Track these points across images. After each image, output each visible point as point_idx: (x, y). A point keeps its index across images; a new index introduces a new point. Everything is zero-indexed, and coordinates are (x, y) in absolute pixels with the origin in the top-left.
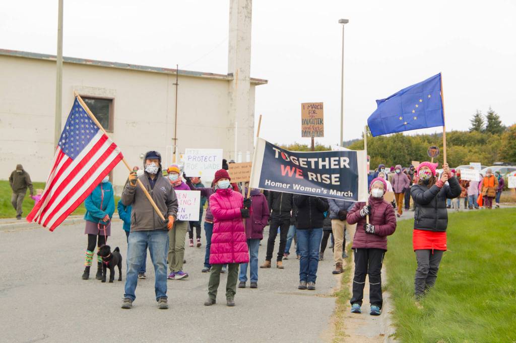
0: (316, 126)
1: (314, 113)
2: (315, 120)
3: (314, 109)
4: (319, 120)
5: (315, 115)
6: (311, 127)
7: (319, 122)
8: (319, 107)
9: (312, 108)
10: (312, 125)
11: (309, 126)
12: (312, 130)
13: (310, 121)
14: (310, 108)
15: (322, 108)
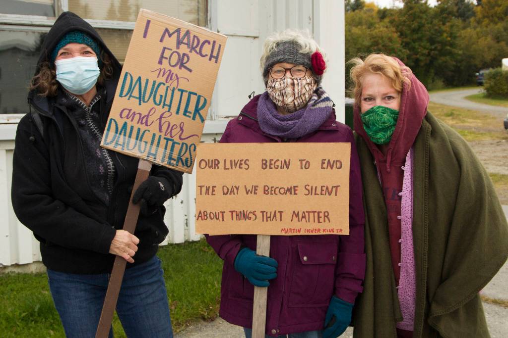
0: (176, 119)
1: (181, 64)
2: (177, 94)
3: (184, 49)
4: (194, 99)
5: (182, 73)
6: (154, 118)
7: (192, 108)
8: (207, 49)
9: (179, 42)
10: (160, 110)
11: (144, 109)
12: (154, 128)
13: (154, 91)
14: (171, 42)
15: (215, 57)
